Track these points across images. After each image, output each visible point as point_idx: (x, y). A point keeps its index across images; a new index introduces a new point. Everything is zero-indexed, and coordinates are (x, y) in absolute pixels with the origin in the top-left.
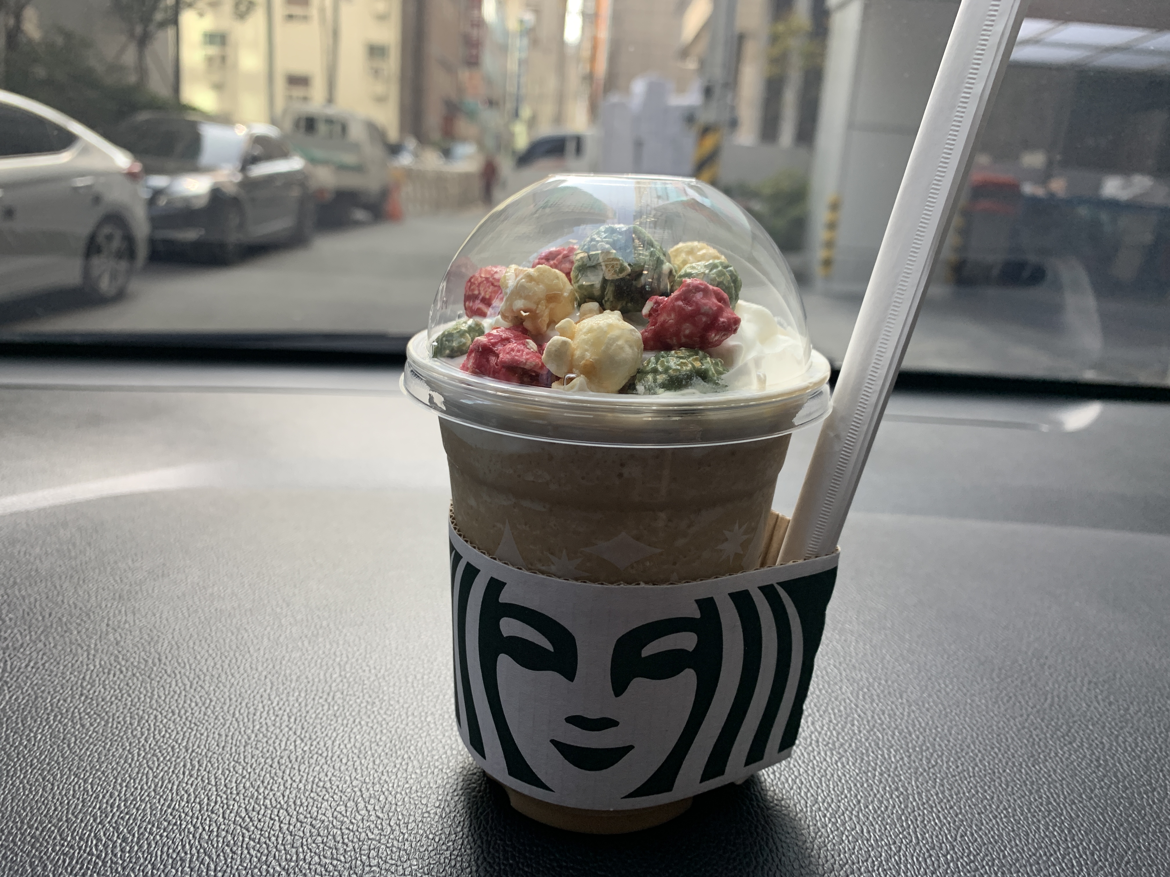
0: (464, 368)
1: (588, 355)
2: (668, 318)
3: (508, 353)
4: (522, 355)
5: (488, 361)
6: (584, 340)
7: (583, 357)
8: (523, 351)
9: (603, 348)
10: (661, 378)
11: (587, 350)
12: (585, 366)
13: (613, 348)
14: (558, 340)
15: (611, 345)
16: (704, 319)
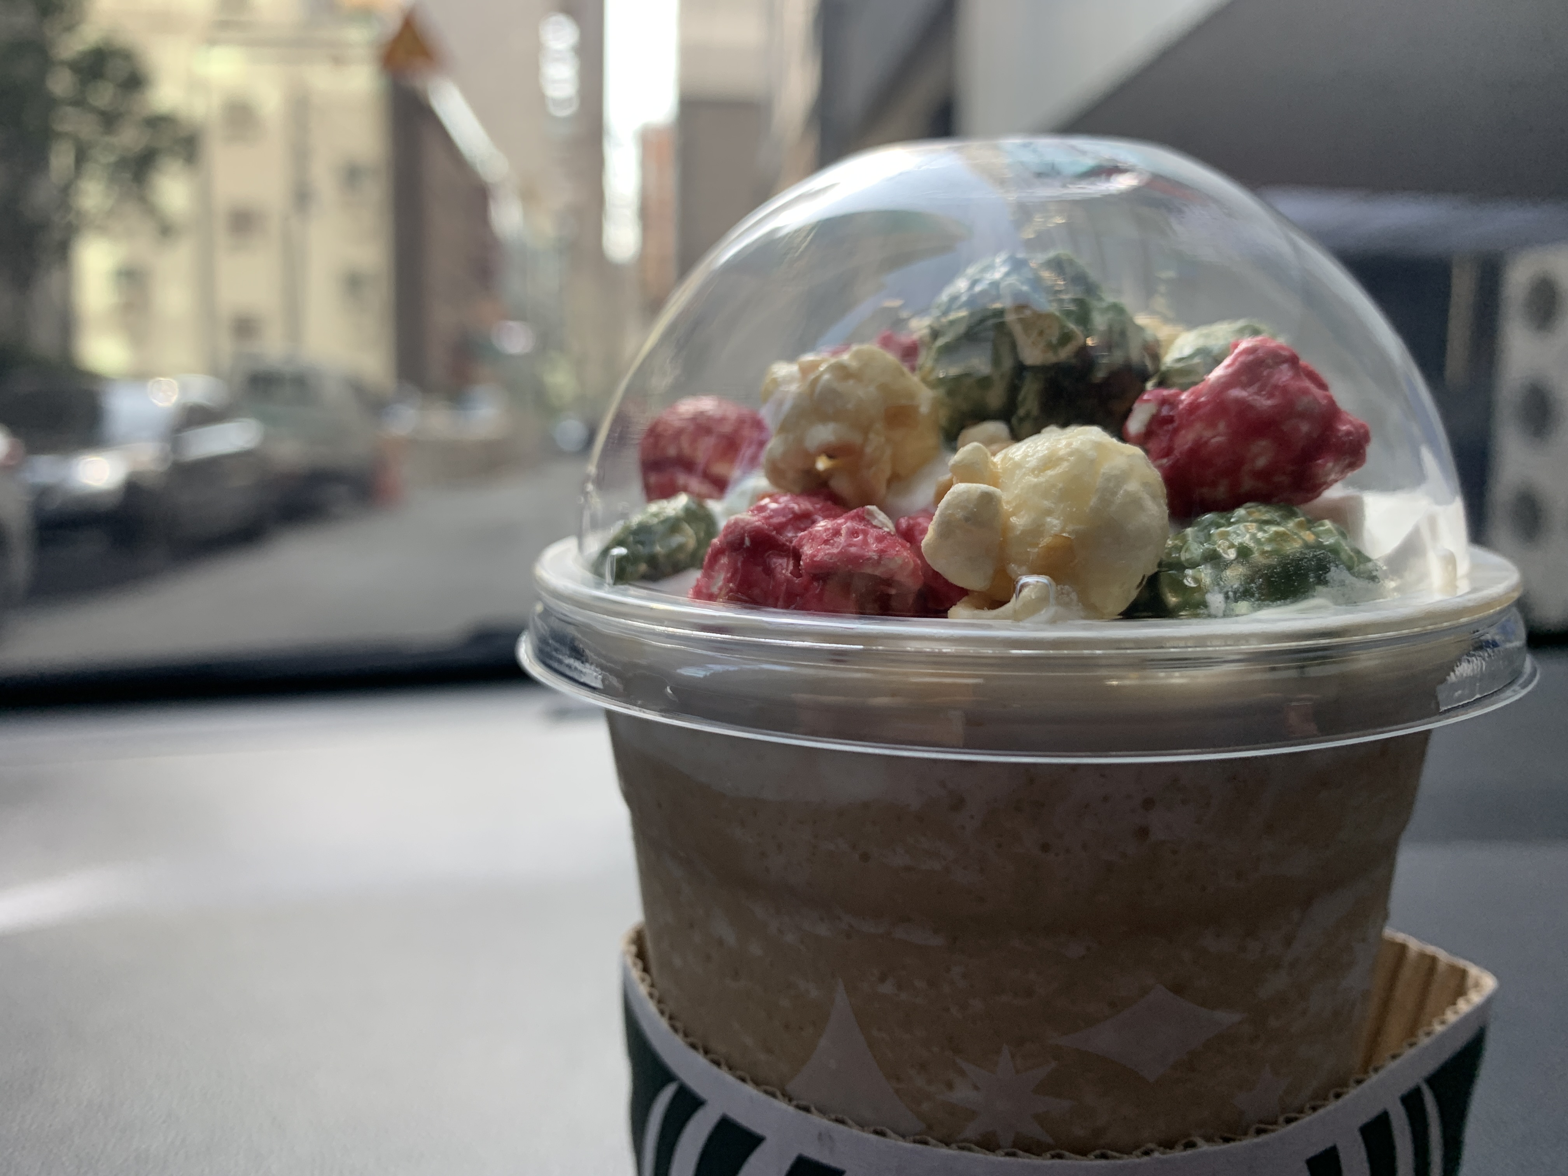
0: (703, 594)
1: (1054, 523)
2: (1207, 434)
3: (826, 542)
4: (865, 542)
5: (769, 571)
6: (1035, 486)
7: (1036, 530)
8: (865, 533)
9: (1093, 501)
10: (1234, 576)
11: (1049, 512)
12: (1050, 550)
13: (1119, 498)
14: (967, 492)
15: (1114, 493)
16: (1304, 427)
